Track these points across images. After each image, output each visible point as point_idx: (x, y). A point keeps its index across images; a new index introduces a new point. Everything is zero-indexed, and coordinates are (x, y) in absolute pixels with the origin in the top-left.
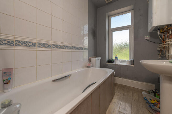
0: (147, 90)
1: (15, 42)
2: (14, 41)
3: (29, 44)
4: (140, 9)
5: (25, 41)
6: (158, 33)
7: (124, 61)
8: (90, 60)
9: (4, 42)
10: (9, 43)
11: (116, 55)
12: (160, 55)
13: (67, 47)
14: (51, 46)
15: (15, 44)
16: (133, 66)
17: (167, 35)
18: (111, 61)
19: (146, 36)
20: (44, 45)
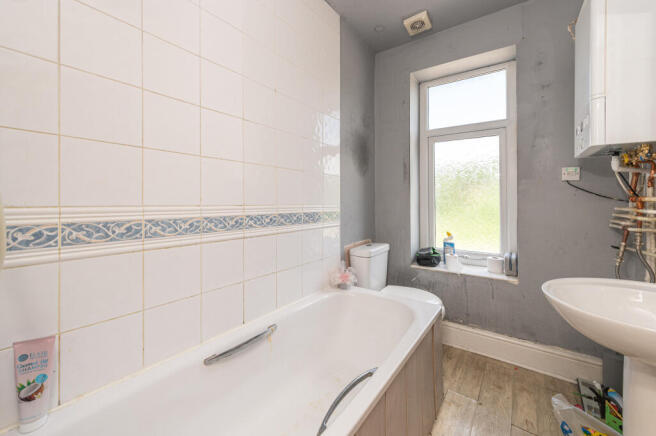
0: (572, 381)
1: (63, 230)
2: (60, 227)
3: (117, 232)
4: (540, 63)
5: (99, 223)
6: (615, 164)
7: (479, 258)
8: (347, 259)
9: (21, 237)
10: (41, 238)
11: (449, 234)
12: (622, 249)
13: (259, 220)
14: (197, 227)
15: (64, 239)
16: (514, 280)
17: (648, 175)
18: (427, 259)
19: (564, 170)
20: (172, 227)
